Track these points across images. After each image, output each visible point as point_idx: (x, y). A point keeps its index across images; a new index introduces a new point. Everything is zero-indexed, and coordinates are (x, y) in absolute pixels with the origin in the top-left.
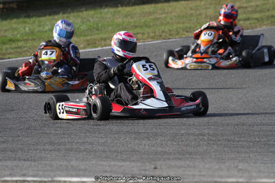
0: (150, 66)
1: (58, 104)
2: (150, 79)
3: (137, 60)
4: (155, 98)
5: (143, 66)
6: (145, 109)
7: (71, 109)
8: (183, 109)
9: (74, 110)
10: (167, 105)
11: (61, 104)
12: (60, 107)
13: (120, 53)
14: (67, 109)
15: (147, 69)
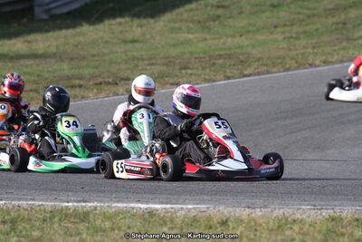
0: (223, 123)
1: (115, 162)
2: (225, 137)
3: (207, 116)
4: (232, 158)
5: (216, 123)
6: (222, 171)
7: (133, 168)
8: (262, 172)
9: (137, 169)
10: (246, 167)
11: (120, 162)
12: (119, 166)
13: (183, 109)
14: (127, 167)
15: (220, 127)
